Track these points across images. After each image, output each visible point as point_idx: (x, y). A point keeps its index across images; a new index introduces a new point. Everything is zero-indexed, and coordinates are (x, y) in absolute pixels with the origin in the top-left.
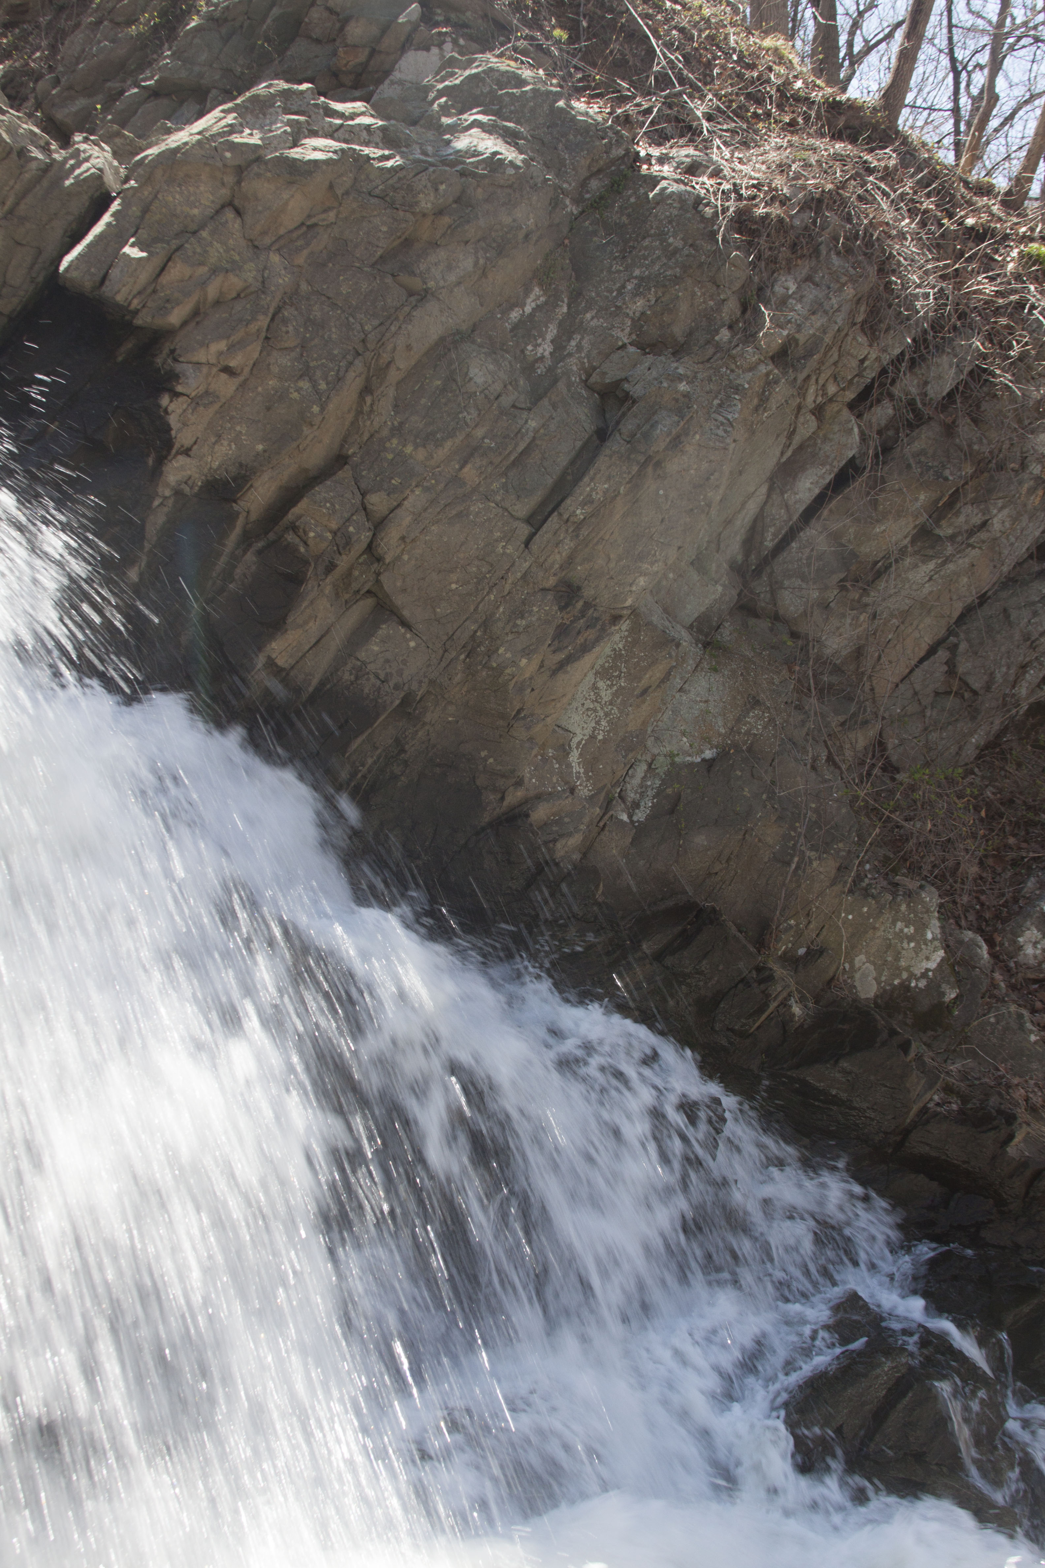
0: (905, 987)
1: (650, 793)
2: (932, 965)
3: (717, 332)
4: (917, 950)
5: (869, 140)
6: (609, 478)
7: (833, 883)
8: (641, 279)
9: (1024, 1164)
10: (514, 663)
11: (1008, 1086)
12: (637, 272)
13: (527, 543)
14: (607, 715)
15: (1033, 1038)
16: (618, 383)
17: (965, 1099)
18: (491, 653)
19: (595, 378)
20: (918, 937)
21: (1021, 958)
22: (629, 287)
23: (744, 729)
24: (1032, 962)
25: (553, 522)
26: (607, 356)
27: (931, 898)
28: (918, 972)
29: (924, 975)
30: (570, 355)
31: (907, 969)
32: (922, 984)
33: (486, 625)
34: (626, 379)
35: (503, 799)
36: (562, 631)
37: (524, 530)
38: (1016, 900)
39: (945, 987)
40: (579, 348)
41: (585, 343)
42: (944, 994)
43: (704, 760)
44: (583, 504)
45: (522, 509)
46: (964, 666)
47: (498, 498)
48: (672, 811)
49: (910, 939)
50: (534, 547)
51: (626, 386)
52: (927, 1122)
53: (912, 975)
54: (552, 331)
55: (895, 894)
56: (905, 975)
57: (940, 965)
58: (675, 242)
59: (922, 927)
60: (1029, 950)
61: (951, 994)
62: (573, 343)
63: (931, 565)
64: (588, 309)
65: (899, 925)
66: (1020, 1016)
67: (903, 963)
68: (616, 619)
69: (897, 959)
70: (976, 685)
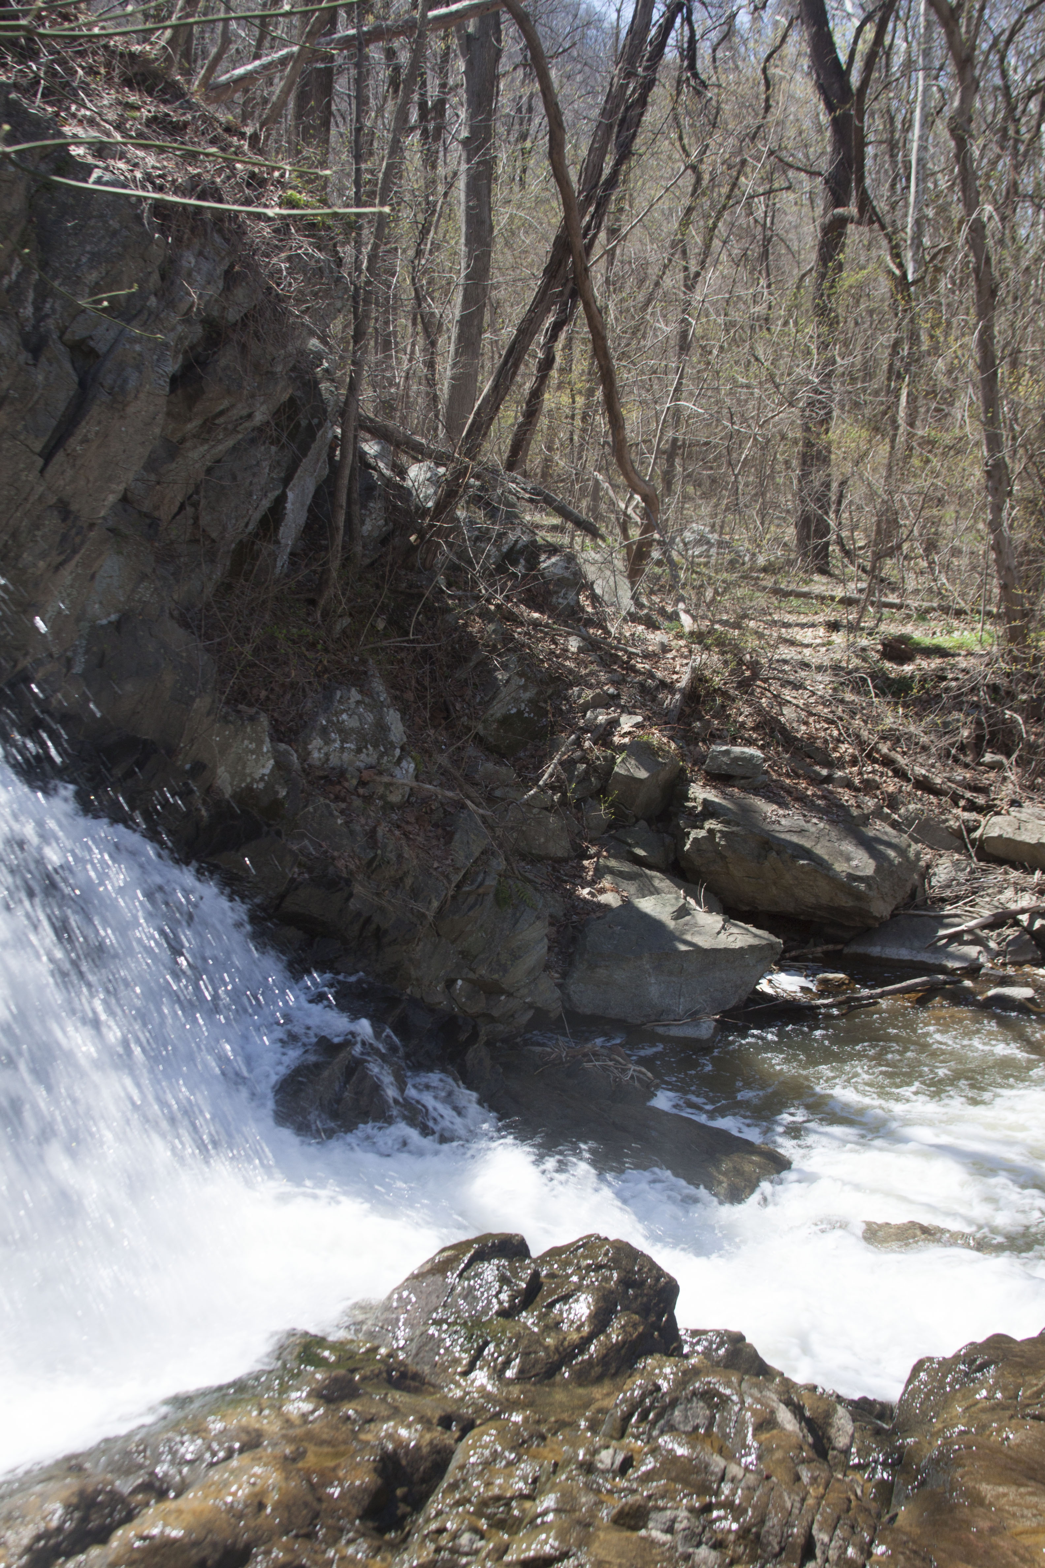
0: (249, 788)
1: (81, 651)
2: (266, 771)
3: (148, 298)
4: (257, 761)
6: (99, 423)
7: (208, 714)
8: (93, 254)
9: (359, 914)
10: (35, 565)
11: (333, 859)
12: (88, 248)
13: (42, 471)
15: (339, 821)
16: (83, 341)
17: (310, 870)
18: (18, 557)
19: (67, 336)
20: (258, 751)
21: (310, 761)
22: (84, 260)
23: (137, 597)
24: (318, 763)
25: (60, 456)
26: (74, 318)
27: (264, 720)
28: (257, 776)
29: (262, 779)
30: (47, 316)
31: (250, 775)
32: (261, 785)
33: (14, 535)
34: (91, 337)
36: (64, 538)
37: (40, 462)
39: (277, 787)
40: (53, 309)
41: (57, 306)
42: (277, 793)
43: (110, 623)
44: (82, 442)
45: (38, 446)
46: (205, 519)
47: (22, 437)
49: (253, 752)
50: (47, 475)
51: (91, 343)
52: (296, 888)
53: (253, 780)
54: (31, 295)
55: (242, 719)
56: (249, 780)
57: (272, 771)
58: (114, 224)
59: (260, 743)
60: (316, 755)
61: (283, 793)
62: (48, 306)
64: (55, 277)
65: (246, 742)
66: (328, 806)
67: (248, 771)
68: (92, 526)
69: (244, 768)
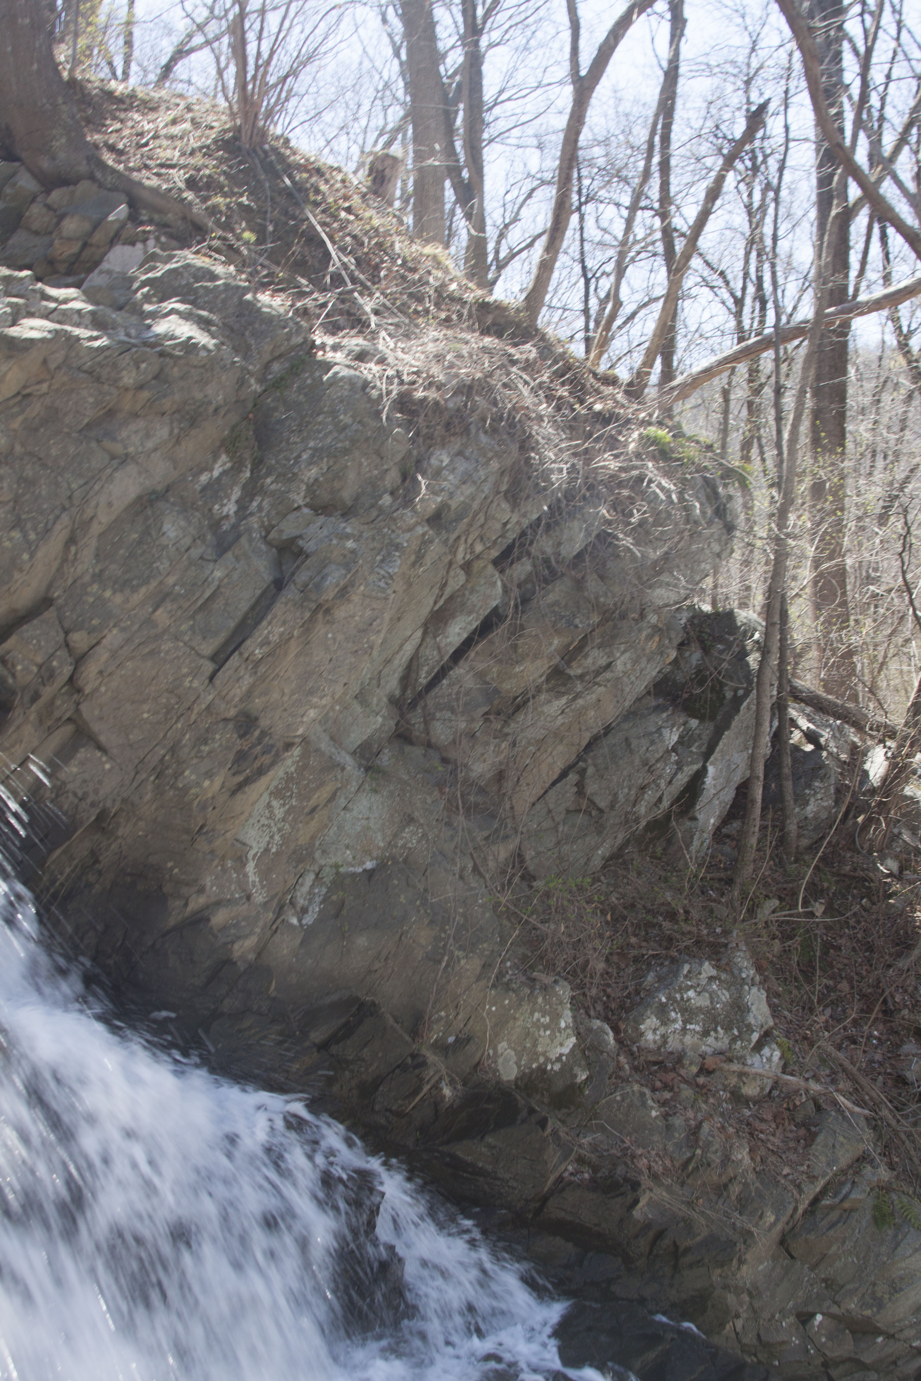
0: (542, 1070)
1: (318, 899)
2: (566, 1050)
3: (380, 497)
4: (552, 1038)
5: (513, 336)
6: (284, 623)
7: (479, 979)
8: (315, 450)
9: (648, 1226)
11: (633, 1157)
12: (312, 444)
13: (212, 678)
14: (280, 830)
15: (654, 1113)
16: (293, 540)
17: (595, 1169)
18: (178, 775)
19: (273, 535)
20: (553, 1026)
21: (642, 1043)
22: (305, 456)
23: (400, 843)
24: (652, 1046)
25: (235, 660)
26: (285, 516)
27: (564, 991)
28: (553, 1057)
29: (559, 1059)
30: (252, 514)
31: (544, 1054)
32: (557, 1067)
33: (173, 750)
34: (300, 537)
35: (186, 905)
36: (241, 757)
37: (209, 667)
38: (637, 993)
39: (577, 1070)
40: (260, 508)
41: (266, 504)
42: (576, 1076)
43: (365, 870)
44: (262, 645)
45: (208, 648)
46: (591, 788)
47: (186, 638)
48: (337, 916)
49: (546, 1027)
50: (218, 681)
51: (301, 542)
52: (563, 1190)
53: (548, 1060)
54: (236, 493)
55: (532, 988)
56: (542, 1060)
57: (572, 1051)
58: (345, 418)
59: (556, 1017)
60: (650, 1036)
61: (582, 1076)
62: (255, 504)
63: (564, 700)
64: (268, 474)
65: (537, 1015)
66: (643, 1095)
67: (540, 1049)
68: (289, 746)
69: (535, 1045)
70: (602, 805)
